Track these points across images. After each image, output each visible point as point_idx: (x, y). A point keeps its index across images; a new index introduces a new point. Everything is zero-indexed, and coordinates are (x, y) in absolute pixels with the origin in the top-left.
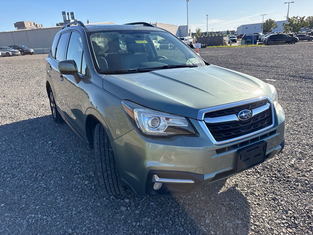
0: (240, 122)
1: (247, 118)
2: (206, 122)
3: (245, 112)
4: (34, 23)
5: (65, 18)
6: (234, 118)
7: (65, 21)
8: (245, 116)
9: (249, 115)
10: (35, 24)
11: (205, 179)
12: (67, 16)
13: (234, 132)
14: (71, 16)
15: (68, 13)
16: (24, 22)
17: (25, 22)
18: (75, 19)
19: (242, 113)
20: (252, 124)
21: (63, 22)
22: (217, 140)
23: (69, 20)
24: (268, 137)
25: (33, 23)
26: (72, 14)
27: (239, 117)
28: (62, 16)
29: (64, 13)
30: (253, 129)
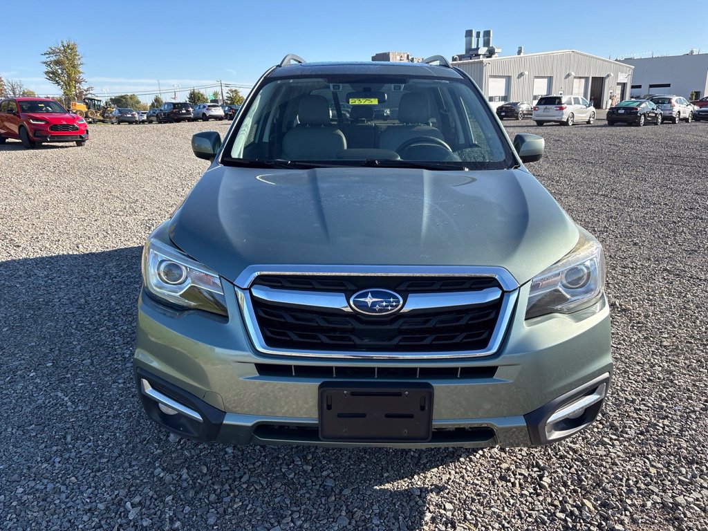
0: (354, 316)
1: (380, 311)
2: (254, 294)
3: (374, 295)
4: (408, 56)
5: (469, 43)
6: (336, 302)
7: (469, 49)
8: (374, 304)
9: (392, 306)
10: (410, 58)
11: (224, 422)
12: (474, 39)
13: (328, 337)
14: (484, 41)
15: (478, 34)
16: (389, 53)
17: (391, 54)
18: (491, 46)
19: (365, 295)
20: (400, 332)
21: (464, 53)
22: (270, 342)
23: (478, 49)
24: (457, 378)
25: (406, 56)
26: (487, 34)
27: (351, 303)
28: (465, 39)
29: (469, 33)
30: (401, 343)
